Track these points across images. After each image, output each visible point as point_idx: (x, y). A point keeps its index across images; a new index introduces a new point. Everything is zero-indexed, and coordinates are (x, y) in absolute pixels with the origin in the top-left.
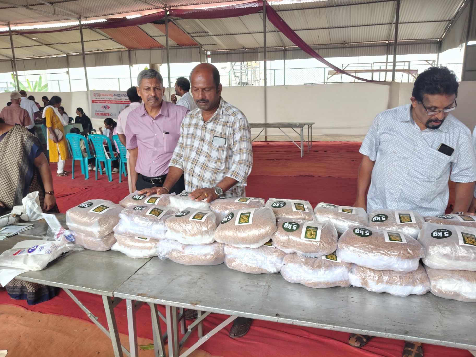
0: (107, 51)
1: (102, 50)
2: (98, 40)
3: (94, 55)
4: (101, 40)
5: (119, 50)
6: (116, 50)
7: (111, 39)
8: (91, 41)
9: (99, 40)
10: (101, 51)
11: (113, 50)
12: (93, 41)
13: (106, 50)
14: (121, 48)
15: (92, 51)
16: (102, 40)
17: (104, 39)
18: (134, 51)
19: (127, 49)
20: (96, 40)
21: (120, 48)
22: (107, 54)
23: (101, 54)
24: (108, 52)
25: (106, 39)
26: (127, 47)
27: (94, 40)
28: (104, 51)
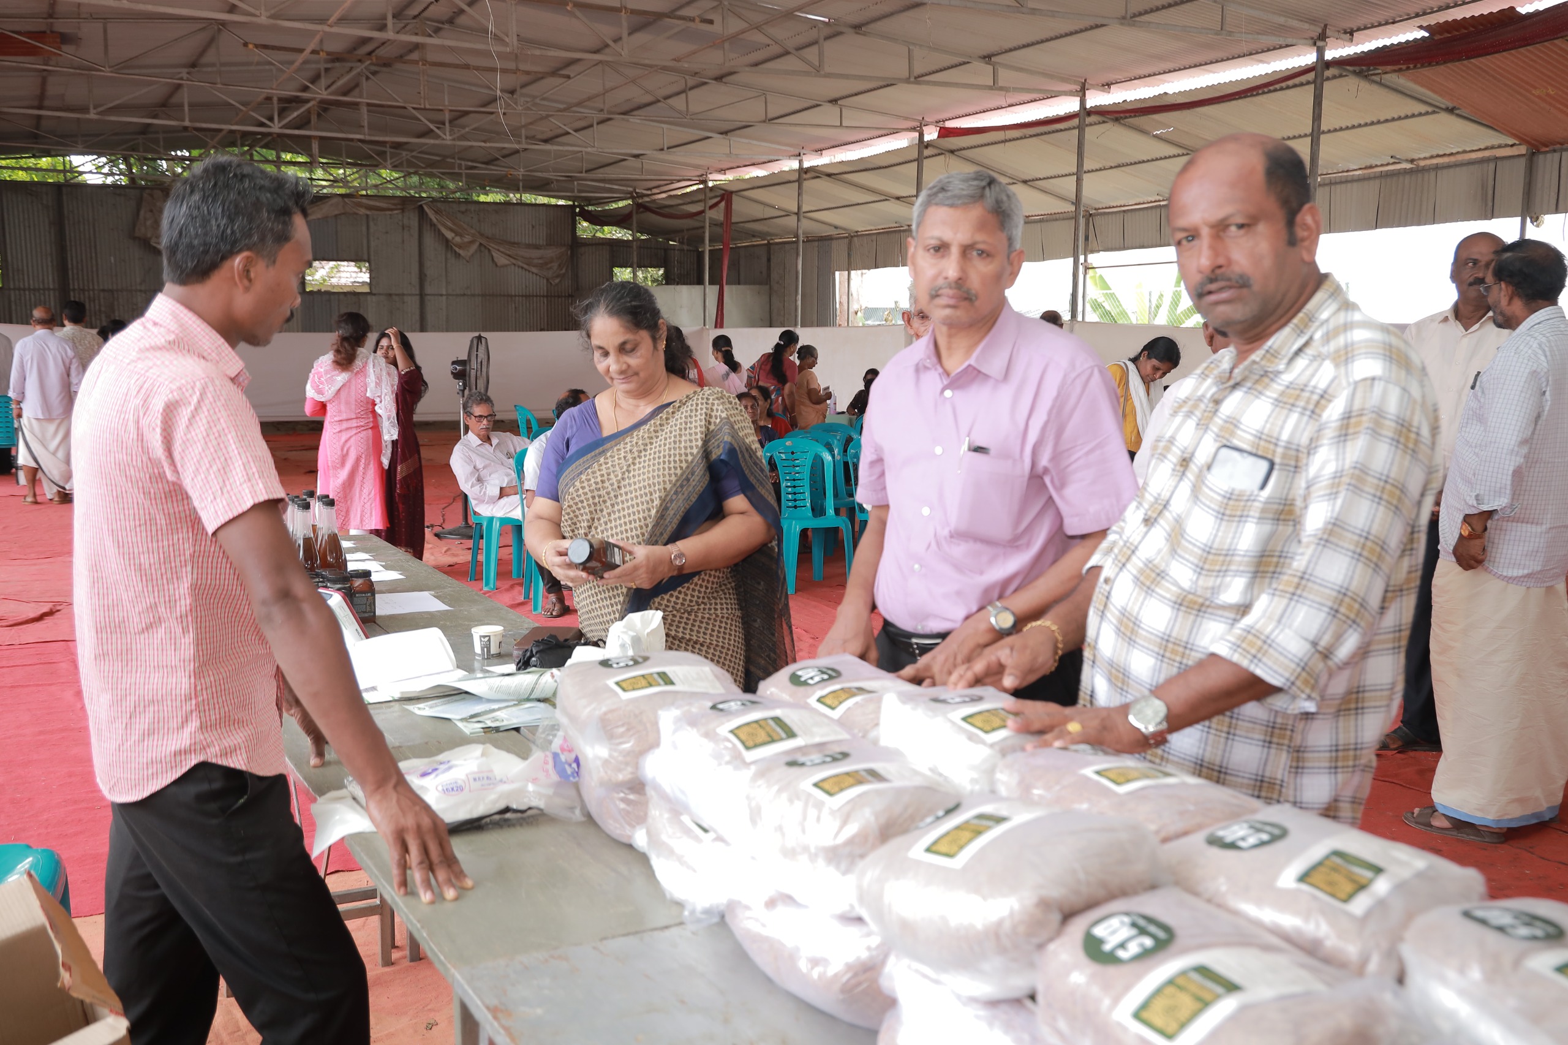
0: (1435, 161)
1: (1412, 161)
2: (1393, 119)
3: (1378, 182)
4: (1407, 117)
5: (1487, 154)
6: (1474, 156)
7: (1451, 111)
8: (1366, 125)
9: (1400, 118)
10: (1408, 166)
11: (1460, 158)
12: (1372, 123)
13: (1432, 157)
14: (1500, 146)
15: (1371, 167)
16: (1413, 116)
17: (1420, 114)
18: (1557, 155)
19: (1523, 149)
20: (1387, 121)
21: (1492, 147)
22: (1433, 174)
23: (1407, 177)
24: (1437, 168)
25: (1427, 113)
26: (1523, 141)
27: (1379, 122)
28: (1422, 163)
